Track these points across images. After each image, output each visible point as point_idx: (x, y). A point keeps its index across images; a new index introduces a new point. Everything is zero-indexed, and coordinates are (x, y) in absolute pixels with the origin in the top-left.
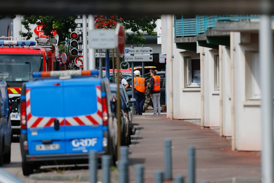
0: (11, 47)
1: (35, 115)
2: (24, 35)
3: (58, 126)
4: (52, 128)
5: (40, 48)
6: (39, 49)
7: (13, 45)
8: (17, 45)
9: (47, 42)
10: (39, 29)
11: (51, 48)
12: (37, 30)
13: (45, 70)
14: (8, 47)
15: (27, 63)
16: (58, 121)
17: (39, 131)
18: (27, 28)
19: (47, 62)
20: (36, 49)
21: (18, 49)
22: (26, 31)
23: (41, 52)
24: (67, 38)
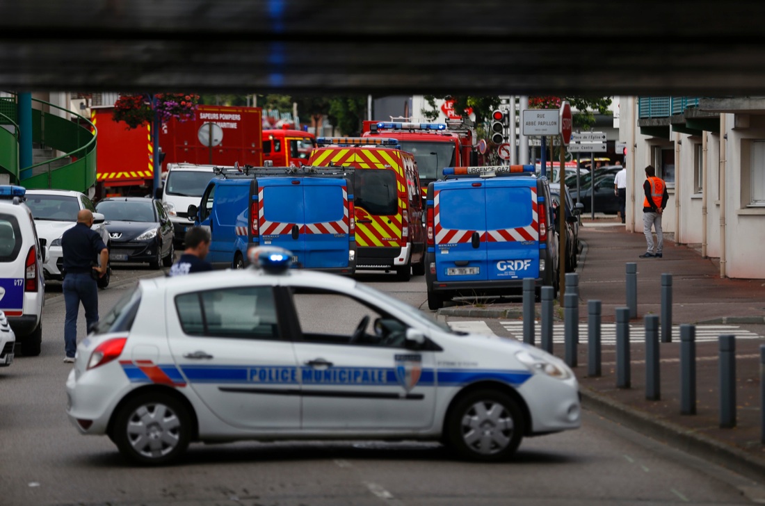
0: (412, 131)
1: (446, 227)
2: (428, 114)
3: (477, 242)
4: (469, 243)
5: (452, 134)
6: (450, 135)
7: (414, 129)
8: (420, 129)
9: (461, 126)
10: (447, 106)
11: (466, 133)
12: (446, 107)
13: (458, 166)
14: (407, 131)
15: (432, 153)
16: (478, 234)
17: (452, 249)
18: (432, 104)
19: (461, 153)
20: (446, 135)
21: (421, 134)
22: (430, 109)
23: (453, 138)
24: (487, 118)
